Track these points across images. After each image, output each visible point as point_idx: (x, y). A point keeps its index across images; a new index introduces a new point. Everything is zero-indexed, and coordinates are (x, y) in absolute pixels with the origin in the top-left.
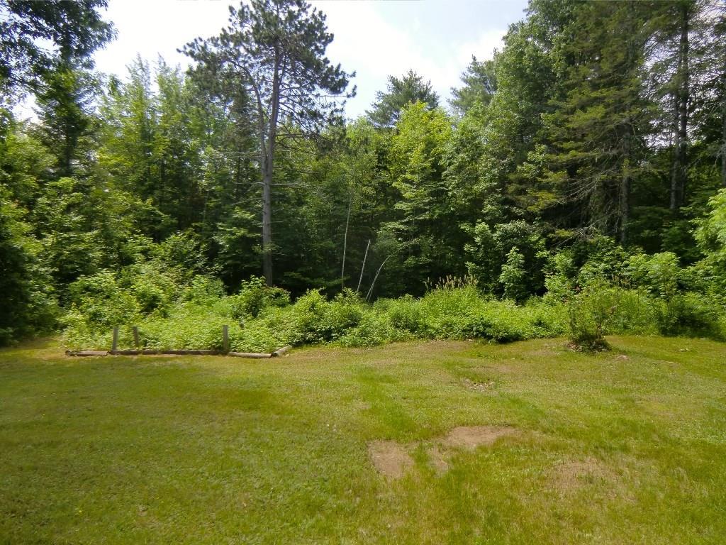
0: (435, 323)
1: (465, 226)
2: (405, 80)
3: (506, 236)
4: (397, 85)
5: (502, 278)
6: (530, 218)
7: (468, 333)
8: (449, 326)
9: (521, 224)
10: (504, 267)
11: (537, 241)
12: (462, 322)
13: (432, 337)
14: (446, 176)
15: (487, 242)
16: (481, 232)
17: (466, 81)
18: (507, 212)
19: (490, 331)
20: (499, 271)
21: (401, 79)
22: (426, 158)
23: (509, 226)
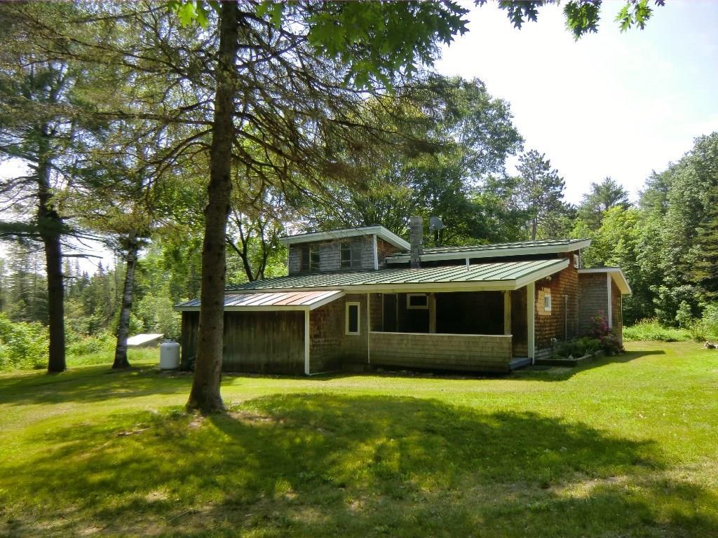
0: (641, 336)
1: (652, 288)
2: (604, 186)
3: (679, 295)
4: (598, 189)
5: (677, 318)
6: (693, 284)
7: (654, 338)
8: (647, 337)
9: (689, 287)
10: (678, 311)
11: (699, 297)
12: (651, 335)
13: (640, 340)
14: (639, 259)
15: (668, 297)
16: (664, 292)
17: (649, 184)
18: (679, 279)
19: (664, 338)
20: (675, 314)
21: (600, 184)
22: (626, 247)
23: (681, 289)
